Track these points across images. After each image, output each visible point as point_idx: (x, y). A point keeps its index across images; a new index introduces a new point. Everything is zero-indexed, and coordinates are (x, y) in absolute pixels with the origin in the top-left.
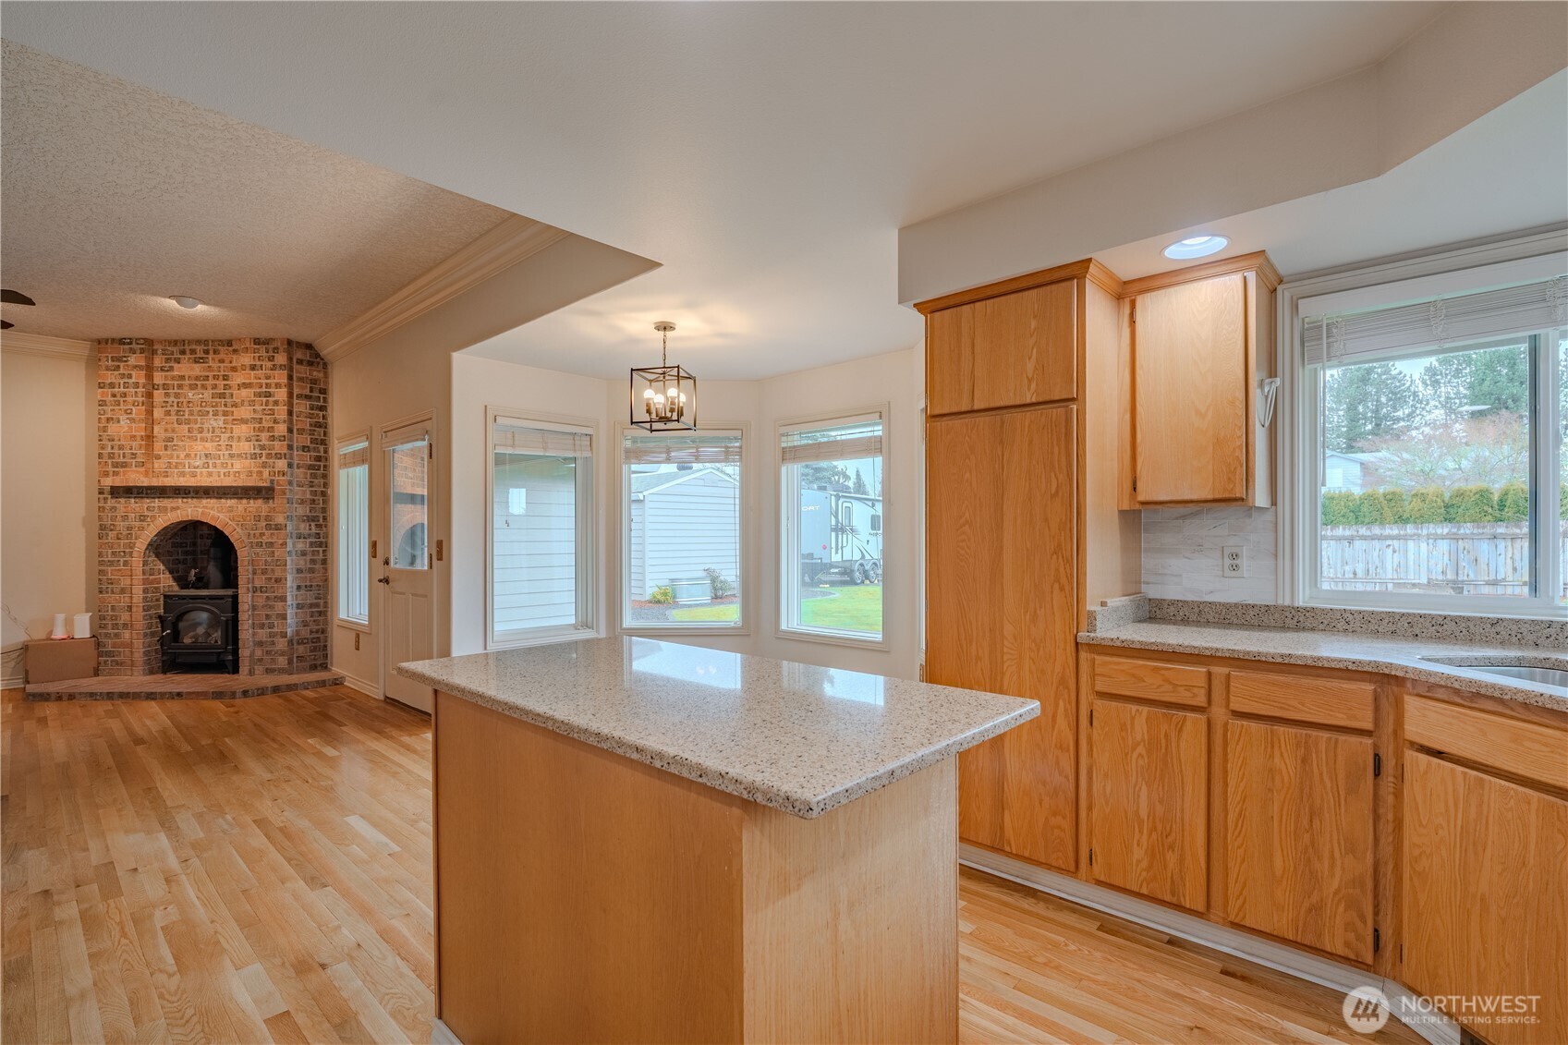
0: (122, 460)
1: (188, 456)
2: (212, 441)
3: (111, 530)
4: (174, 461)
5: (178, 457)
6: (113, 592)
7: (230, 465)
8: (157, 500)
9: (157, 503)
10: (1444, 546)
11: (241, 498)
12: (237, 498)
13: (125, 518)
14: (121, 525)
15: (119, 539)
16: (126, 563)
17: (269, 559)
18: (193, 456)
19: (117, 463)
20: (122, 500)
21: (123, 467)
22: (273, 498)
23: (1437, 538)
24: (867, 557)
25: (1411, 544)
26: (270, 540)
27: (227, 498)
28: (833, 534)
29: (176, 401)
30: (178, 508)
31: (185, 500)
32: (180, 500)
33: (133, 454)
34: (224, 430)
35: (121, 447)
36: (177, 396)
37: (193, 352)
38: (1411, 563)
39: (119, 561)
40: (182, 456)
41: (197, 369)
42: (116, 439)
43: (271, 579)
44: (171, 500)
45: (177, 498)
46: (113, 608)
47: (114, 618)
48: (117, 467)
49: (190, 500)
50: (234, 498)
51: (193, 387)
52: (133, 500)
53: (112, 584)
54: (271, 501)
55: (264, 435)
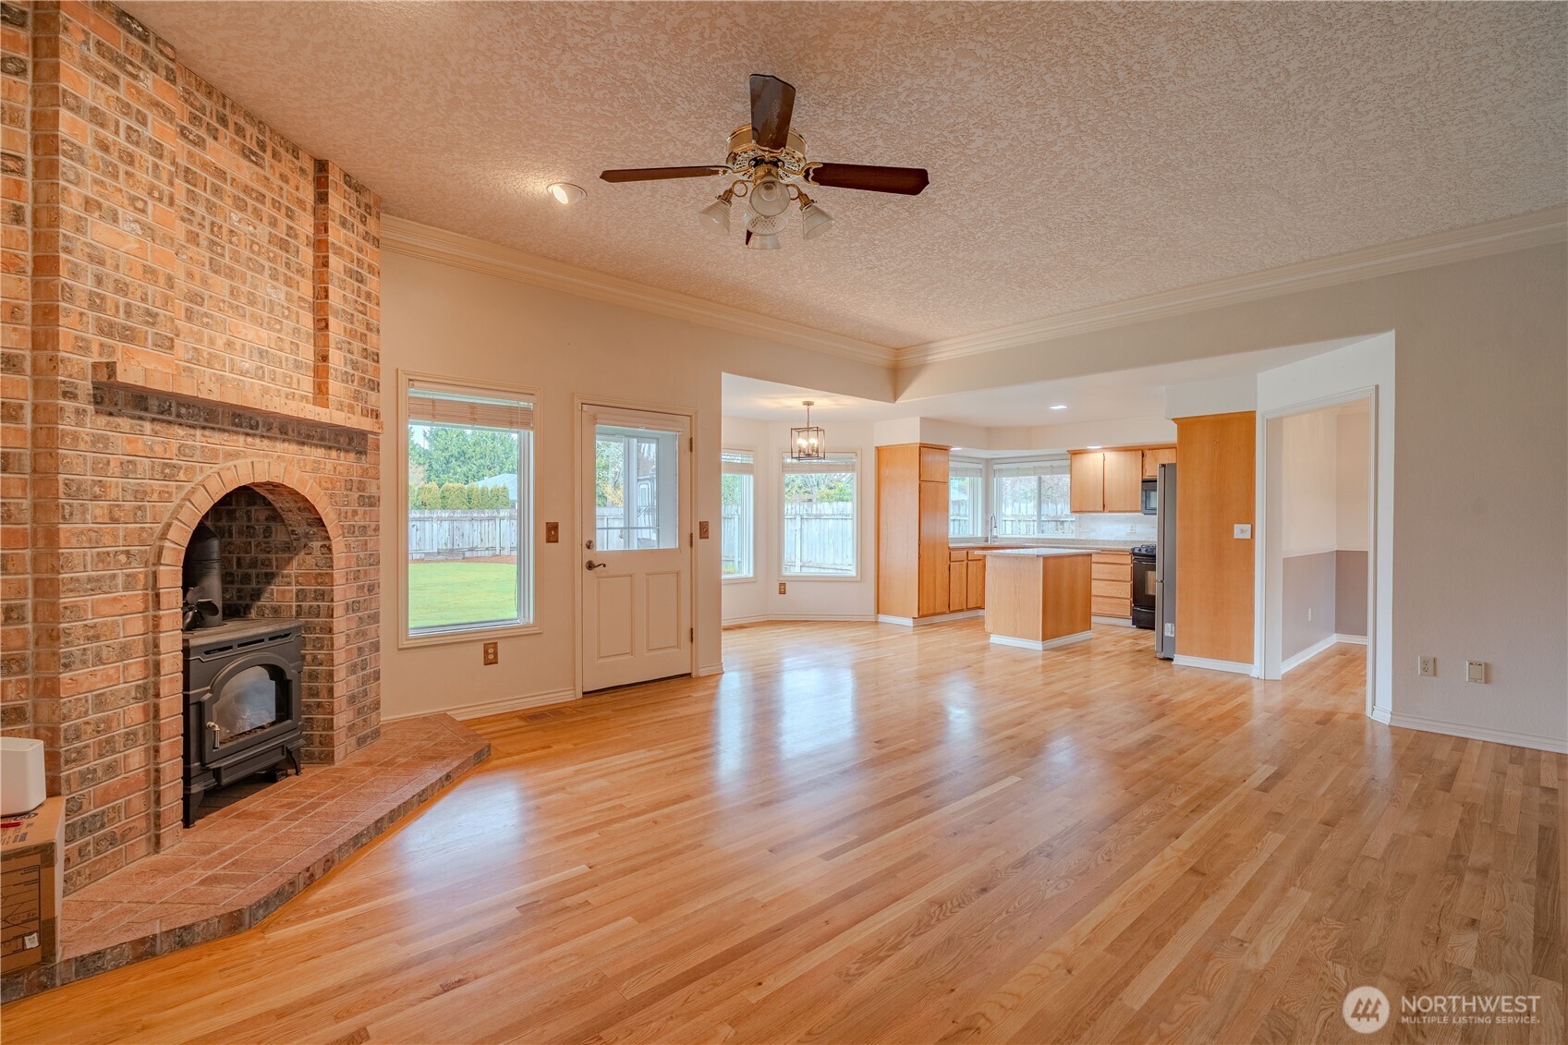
0: (121, 319)
1: (229, 344)
2: (271, 328)
3: (96, 498)
4: (205, 349)
5: (212, 342)
6: (99, 660)
7: (295, 381)
8: (198, 432)
9: (199, 439)
10: (446, 525)
11: (330, 448)
12: (325, 447)
13: (127, 468)
14: (115, 484)
15: (114, 520)
16: (130, 582)
17: (362, 554)
18: (238, 347)
19: (111, 325)
20: (124, 423)
21: (125, 339)
22: (366, 453)
23: (441, 520)
25: (427, 524)
26: (362, 523)
27: (311, 445)
29: (209, 218)
30: (235, 455)
31: (249, 439)
32: (242, 438)
33: (148, 313)
34: (286, 312)
35: (121, 288)
36: (211, 207)
37: (240, 131)
38: (427, 537)
39: (114, 577)
40: (220, 342)
41: (244, 171)
42: (109, 262)
43: (363, 586)
44: (226, 436)
45: (237, 433)
46: (100, 702)
47: (104, 726)
48: (110, 335)
49: (257, 441)
50: (321, 446)
51: (240, 206)
52: (148, 426)
53: (97, 638)
54: (363, 457)
55: (357, 345)
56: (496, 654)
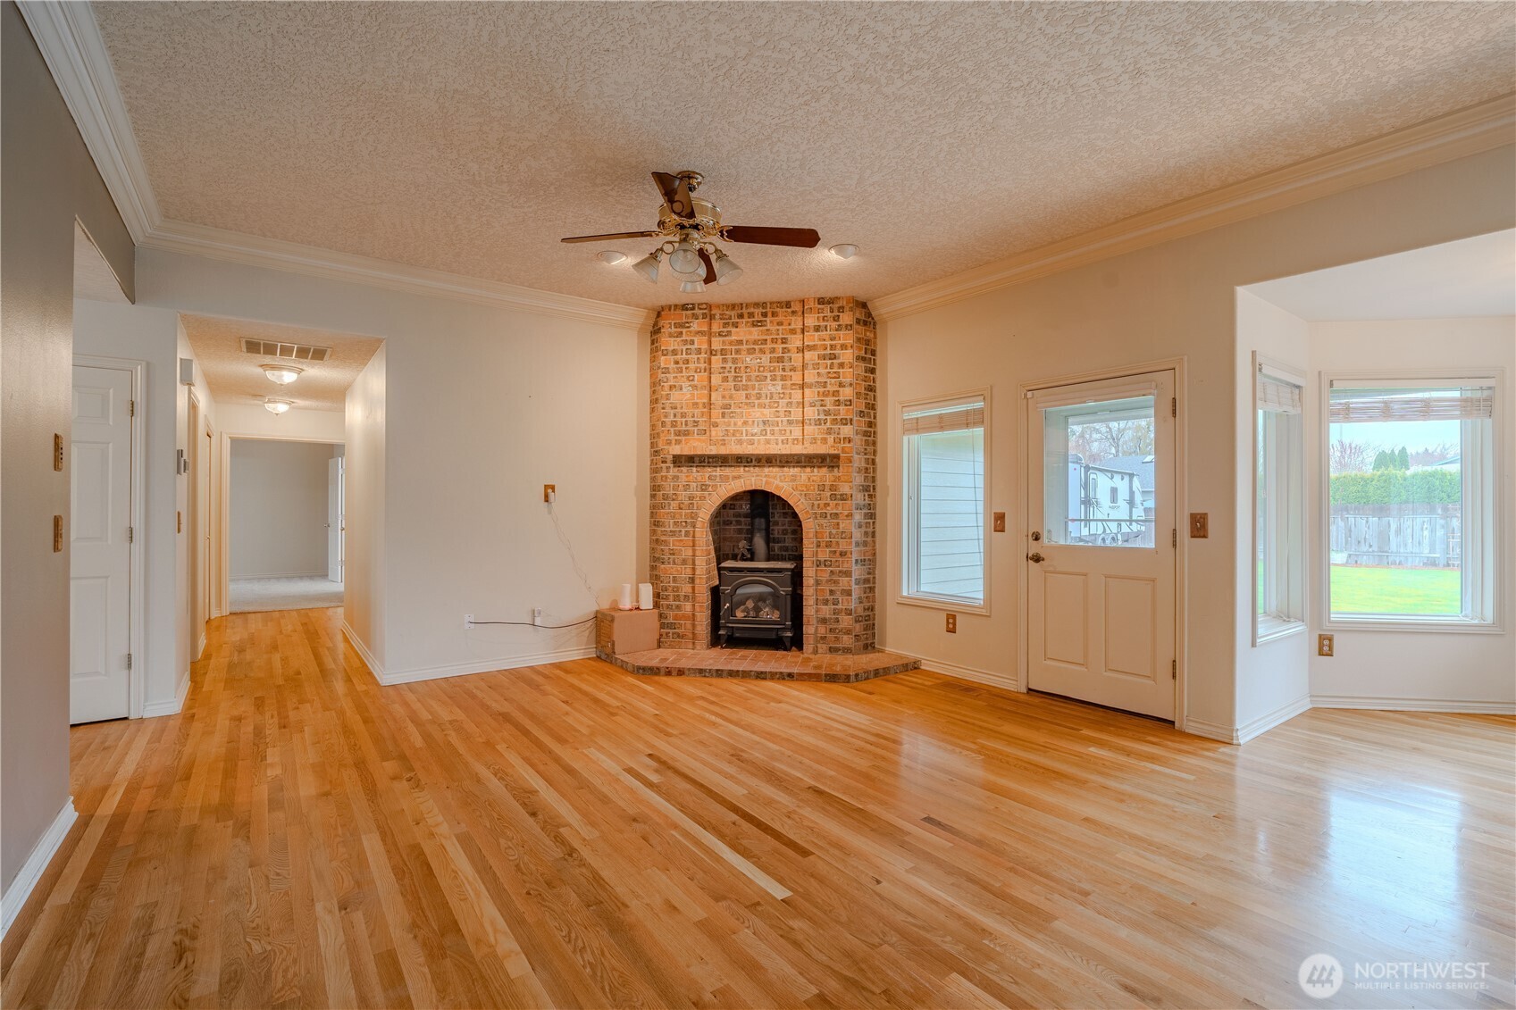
0: (684, 428)
1: (745, 423)
2: (770, 407)
3: (673, 500)
4: (731, 428)
5: (735, 424)
6: (674, 563)
7: (788, 432)
8: (718, 469)
9: (718, 472)
11: (805, 467)
12: (801, 467)
13: (687, 487)
14: (683, 495)
15: (680, 509)
16: (687, 534)
17: (834, 531)
18: (750, 423)
19: (679, 431)
20: (684, 469)
21: (685, 435)
22: (838, 467)
24: (1108, 531)
26: (835, 511)
27: (790, 467)
28: (1083, 506)
29: (733, 366)
30: (739, 477)
31: (747, 469)
32: (742, 469)
33: (695, 422)
34: (782, 396)
35: (684, 415)
36: (734, 360)
37: (751, 315)
39: (680, 531)
40: (740, 423)
41: (756, 333)
42: (679, 406)
43: (835, 552)
44: (733, 469)
45: (739, 466)
46: (675, 580)
47: (676, 589)
48: (679, 435)
49: (752, 469)
50: (797, 466)
51: (751, 351)
52: (694, 469)
53: (674, 554)
54: (836, 470)
55: (829, 400)
56: (954, 624)
